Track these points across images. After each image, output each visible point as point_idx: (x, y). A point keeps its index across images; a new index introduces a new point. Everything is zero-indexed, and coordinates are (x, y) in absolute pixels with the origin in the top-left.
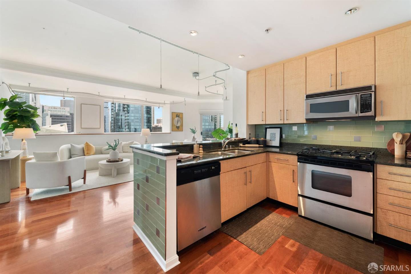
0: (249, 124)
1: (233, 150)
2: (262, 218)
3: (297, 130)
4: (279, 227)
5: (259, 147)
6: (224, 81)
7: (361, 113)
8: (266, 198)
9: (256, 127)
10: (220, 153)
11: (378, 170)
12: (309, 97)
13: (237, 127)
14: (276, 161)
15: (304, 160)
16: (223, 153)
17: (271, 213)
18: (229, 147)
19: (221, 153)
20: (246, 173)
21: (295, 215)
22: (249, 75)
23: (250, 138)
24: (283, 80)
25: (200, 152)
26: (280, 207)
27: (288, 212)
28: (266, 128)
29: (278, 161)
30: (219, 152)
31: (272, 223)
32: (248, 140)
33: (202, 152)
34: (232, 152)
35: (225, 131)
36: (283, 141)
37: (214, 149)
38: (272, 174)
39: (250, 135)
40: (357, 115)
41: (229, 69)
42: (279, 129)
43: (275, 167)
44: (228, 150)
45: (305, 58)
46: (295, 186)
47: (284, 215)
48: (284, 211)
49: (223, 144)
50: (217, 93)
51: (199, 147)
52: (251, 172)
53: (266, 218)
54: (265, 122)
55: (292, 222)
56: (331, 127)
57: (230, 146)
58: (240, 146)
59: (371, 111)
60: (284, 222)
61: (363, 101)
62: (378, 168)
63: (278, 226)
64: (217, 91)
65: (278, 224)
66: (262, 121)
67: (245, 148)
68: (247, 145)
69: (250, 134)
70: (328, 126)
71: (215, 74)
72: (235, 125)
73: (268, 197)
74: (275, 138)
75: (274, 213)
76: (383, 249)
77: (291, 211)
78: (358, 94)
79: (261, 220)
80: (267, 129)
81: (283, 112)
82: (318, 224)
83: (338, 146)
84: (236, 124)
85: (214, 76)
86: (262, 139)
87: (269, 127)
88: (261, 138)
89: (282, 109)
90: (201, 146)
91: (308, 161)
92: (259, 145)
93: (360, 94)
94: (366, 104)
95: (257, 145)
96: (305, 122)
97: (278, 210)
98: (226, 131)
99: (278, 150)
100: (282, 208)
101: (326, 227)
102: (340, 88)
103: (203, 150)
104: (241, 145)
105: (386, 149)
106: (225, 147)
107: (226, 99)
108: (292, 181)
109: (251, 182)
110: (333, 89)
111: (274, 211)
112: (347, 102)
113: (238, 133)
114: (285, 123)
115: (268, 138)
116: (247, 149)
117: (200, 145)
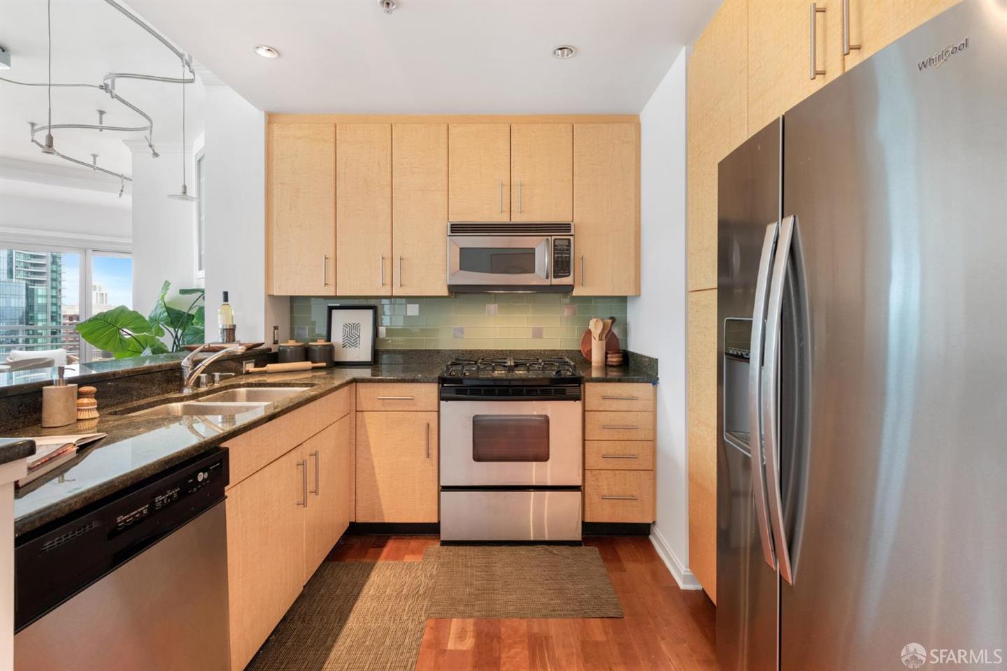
0: (276, 293)
1: (226, 388)
2: (353, 596)
3: (417, 314)
4: (411, 601)
5: (314, 369)
6: (147, 124)
7: (555, 277)
8: (348, 525)
9: (294, 306)
10: (177, 407)
11: (587, 393)
12: (457, 229)
13: (229, 302)
14: (378, 405)
15: (457, 394)
16: (189, 405)
17: (372, 568)
18: (211, 380)
19: (185, 407)
20: (303, 464)
21: (432, 545)
22: (275, 127)
23: (276, 342)
24: (389, 169)
25: (83, 415)
26: (389, 538)
27: (414, 543)
28: (331, 309)
29: (383, 405)
30: (174, 405)
31: (389, 597)
32: (270, 349)
33: (96, 414)
34: (224, 399)
35: (147, 319)
36: (381, 347)
37: (146, 396)
38: (368, 446)
39: (276, 331)
40: (548, 282)
41: (192, 81)
42: (370, 312)
43: (373, 424)
44: (208, 393)
45: (446, 128)
46: (432, 465)
47: (408, 559)
48: (403, 546)
49: (187, 372)
50: (95, 162)
51: (76, 394)
52: (317, 460)
53: (365, 591)
54: (333, 289)
55: (433, 568)
56: (493, 307)
57: (214, 376)
58: (248, 373)
59: (568, 276)
60: (416, 577)
61: (558, 253)
62: (586, 390)
63: (406, 597)
64: (95, 156)
65: (405, 592)
66: (326, 284)
67: (264, 379)
68: (270, 367)
69: (276, 328)
70: (487, 305)
71: (109, 82)
72: (221, 297)
73: (353, 521)
74: (359, 336)
75: (380, 563)
76: (597, 549)
77: (417, 539)
78: (549, 238)
79: (354, 604)
80: (334, 312)
81: (388, 263)
82: (487, 548)
83: (506, 351)
84: (226, 294)
85: (104, 87)
86: (321, 342)
87: (338, 305)
88: (316, 341)
89: (388, 255)
90: (85, 389)
91: (466, 394)
92: (313, 362)
93: (553, 238)
94: (562, 261)
95: (309, 364)
96: (445, 292)
97: (386, 550)
98: (153, 320)
99: (366, 373)
100: (395, 539)
101: (503, 548)
102: (518, 218)
103: (98, 409)
104: (250, 367)
105: (580, 351)
106: (198, 383)
107: (185, 193)
108: (424, 455)
109: (316, 492)
110: (503, 219)
111: (377, 557)
112: (530, 253)
113: (234, 326)
114: (394, 295)
115: (337, 338)
116: (270, 380)
117: (80, 386)
